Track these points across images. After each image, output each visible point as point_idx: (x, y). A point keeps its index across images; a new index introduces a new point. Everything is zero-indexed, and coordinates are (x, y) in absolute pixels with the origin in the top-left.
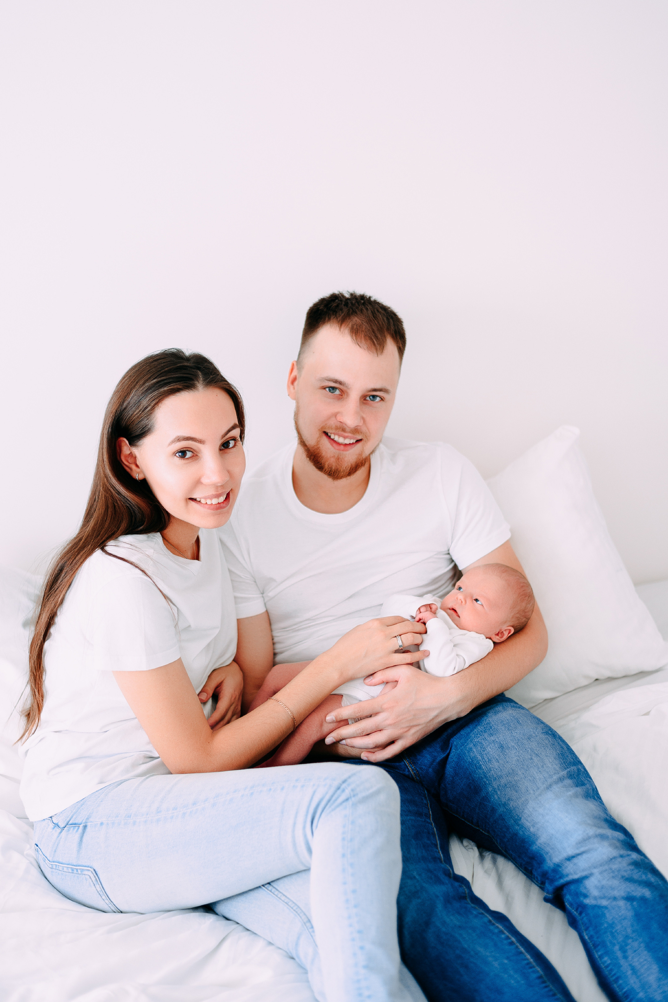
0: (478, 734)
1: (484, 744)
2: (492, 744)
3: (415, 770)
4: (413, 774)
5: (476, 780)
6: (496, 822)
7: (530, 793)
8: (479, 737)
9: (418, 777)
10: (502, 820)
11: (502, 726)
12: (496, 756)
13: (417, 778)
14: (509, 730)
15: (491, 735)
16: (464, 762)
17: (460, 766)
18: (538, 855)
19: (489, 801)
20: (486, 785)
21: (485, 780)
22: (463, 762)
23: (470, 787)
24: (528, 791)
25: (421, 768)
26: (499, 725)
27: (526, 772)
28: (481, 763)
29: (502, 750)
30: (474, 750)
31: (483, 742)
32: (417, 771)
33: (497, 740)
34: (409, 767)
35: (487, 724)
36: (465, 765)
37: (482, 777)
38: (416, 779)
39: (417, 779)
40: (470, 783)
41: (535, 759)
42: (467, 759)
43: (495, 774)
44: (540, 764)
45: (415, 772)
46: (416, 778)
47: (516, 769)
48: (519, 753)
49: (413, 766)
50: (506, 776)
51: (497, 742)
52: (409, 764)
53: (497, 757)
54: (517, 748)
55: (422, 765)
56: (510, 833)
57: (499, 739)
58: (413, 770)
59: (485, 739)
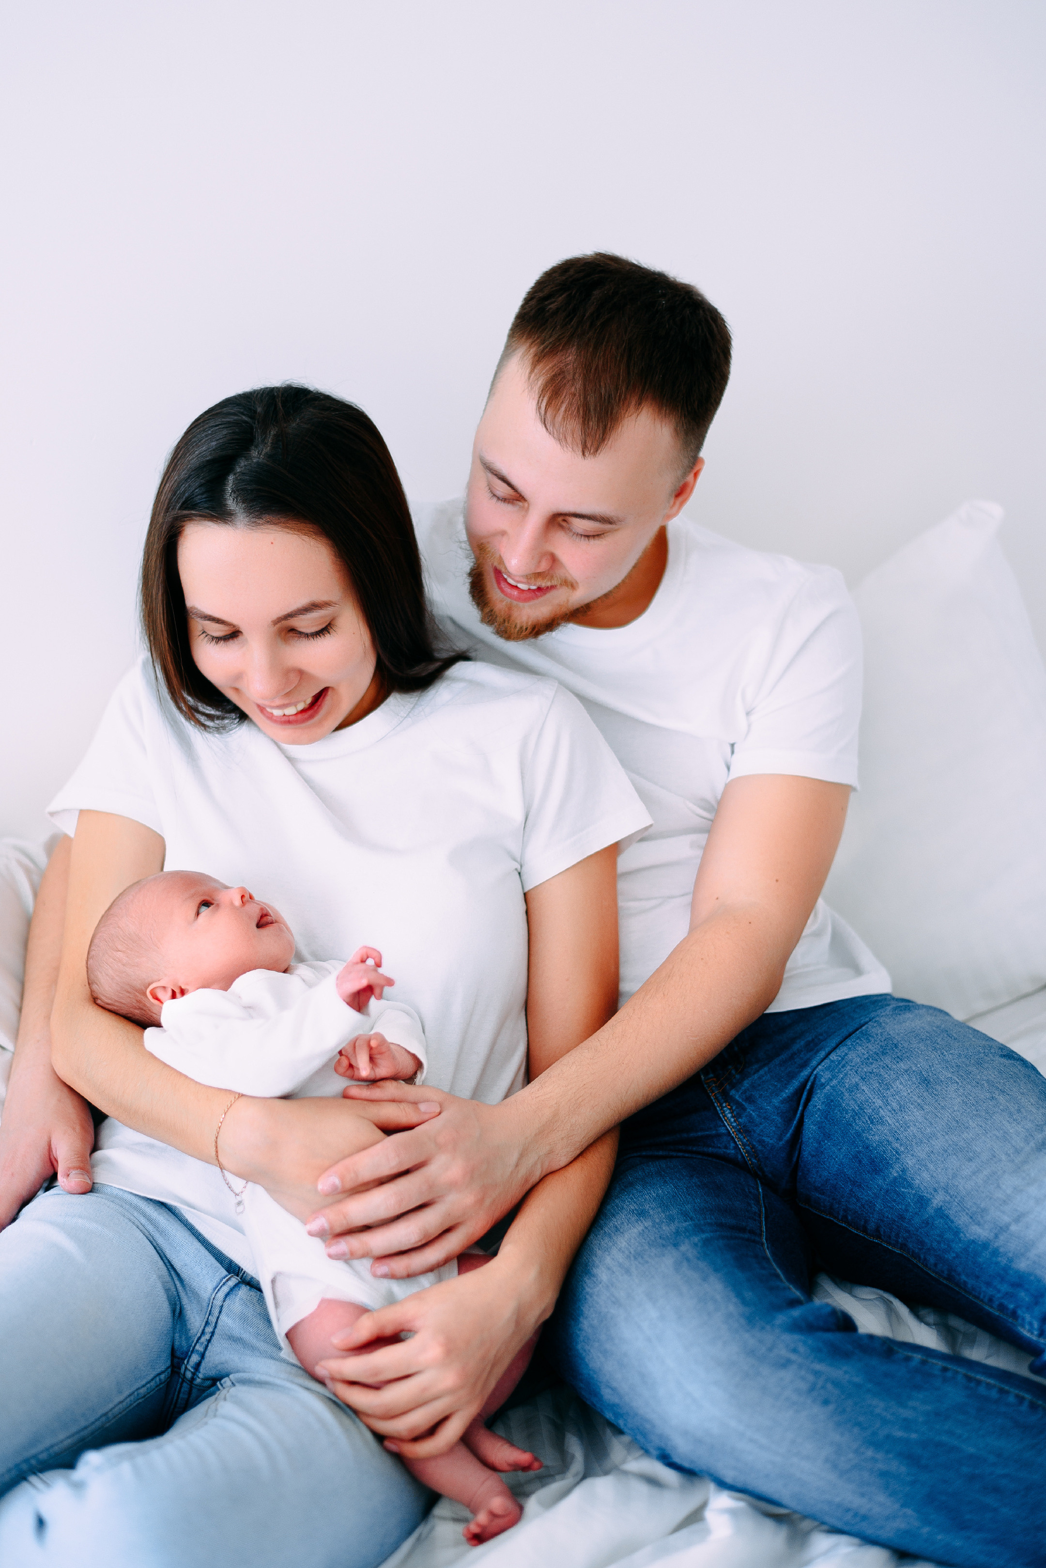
0: (868, 1059)
1: (886, 1076)
2: (905, 1076)
3: (749, 1145)
4: (745, 1153)
5: (872, 1147)
6: (928, 1223)
7: (1000, 1160)
8: (872, 1064)
9: (755, 1158)
10: (941, 1217)
11: (919, 1043)
12: (916, 1098)
13: (754, 1160)
14: (935, 1049)
15: (900, 1059)
16: (841, 1111)
17: (833, 1120)
18: (1032, 1278)
19: (910, 1186)
20: (899, 1155)
21: (897, 1145)
22: (839, 1111)
23: (860, 1162)
24: (995, 1157)
25: (761, 1142)
26: (911, 1042)
27: (986, 1123)
28: (883, 1113)
29: (927, 1086)
30: (864, 1088)
31: (882, 1072)
32: (753, 1147)
33: (914, 1069)
34: (736, 1140)
35: (885, 1040)
36: (845, 1117)
37: (888, 1141)
38: (751, 1161)
39: (752, 1163)
40: (859, 1152)
41: (1001, 1099)
42: (848, 1105)
43: (918, 1131)
44: (1013, 1107)
45: (749, 1148)
46: (750, 1159)
47: (964, 1119)
48: (964, 1090)
49: (744, 1138)
50: (944, 1134)
51: (914, 1072)
52: (737, 1135)
53: (919, 1101)
54: (958, 1081)
55: (763, 1136)
56: (960, 1240)
57: (919, 1066)
58: (744, 1145)
59: (886, 1067)
